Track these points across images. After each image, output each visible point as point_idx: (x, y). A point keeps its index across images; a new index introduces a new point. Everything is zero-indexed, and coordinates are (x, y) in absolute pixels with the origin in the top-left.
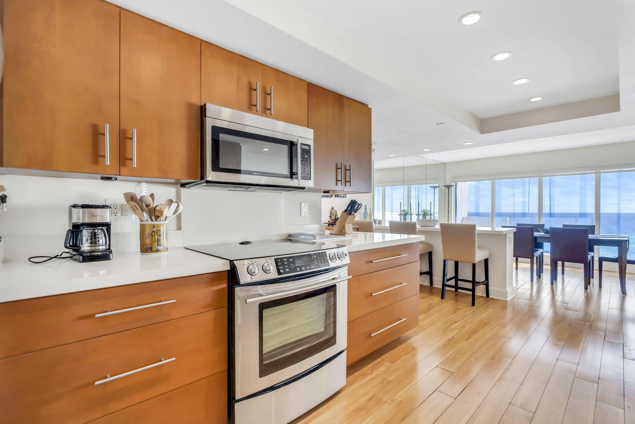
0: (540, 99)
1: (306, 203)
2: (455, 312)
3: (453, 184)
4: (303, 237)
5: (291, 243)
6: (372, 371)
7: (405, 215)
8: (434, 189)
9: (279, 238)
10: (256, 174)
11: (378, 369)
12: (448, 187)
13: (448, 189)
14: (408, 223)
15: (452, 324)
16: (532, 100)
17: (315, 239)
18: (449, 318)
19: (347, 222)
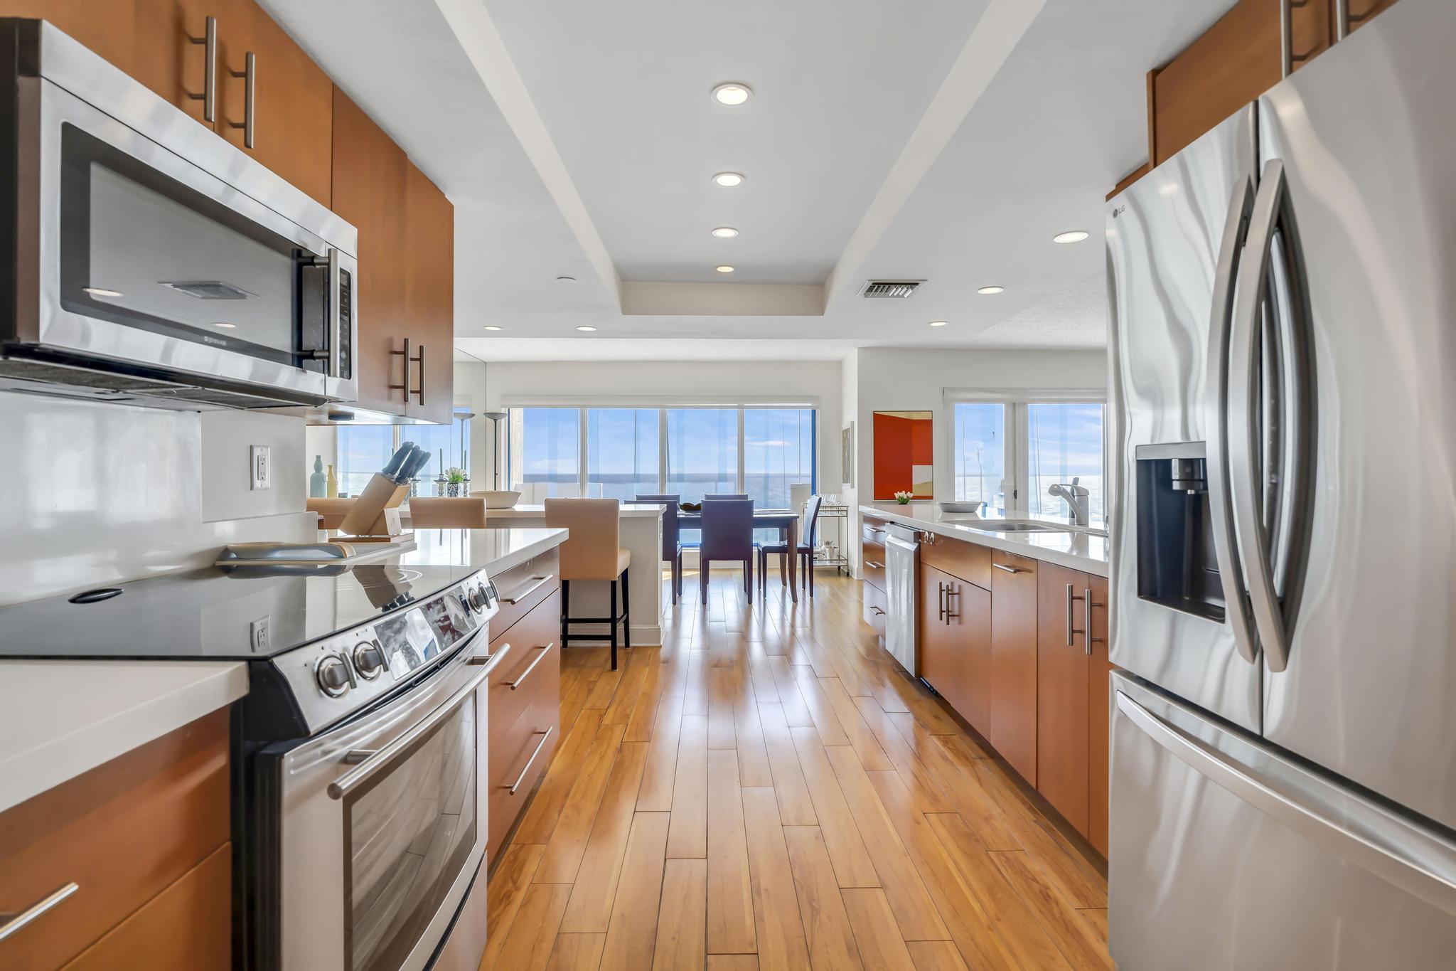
0: (730, 269)
1: (267, 447)
2: (590, 691)
3: (504, 411)
4: (278, 555)
5: (230, 577)
6: (515, 882)
7: (454, 481)
8: (462, 420)
9: (189, 566)
10: (211, 340)
11: (524, 871)
12: (494, 417)
13: (495, 420)
14: (461, 501)
15: (601, 716)
16: (720, 269)
17: (342, 556)
18: (588, 706)
19: (388, 504)
